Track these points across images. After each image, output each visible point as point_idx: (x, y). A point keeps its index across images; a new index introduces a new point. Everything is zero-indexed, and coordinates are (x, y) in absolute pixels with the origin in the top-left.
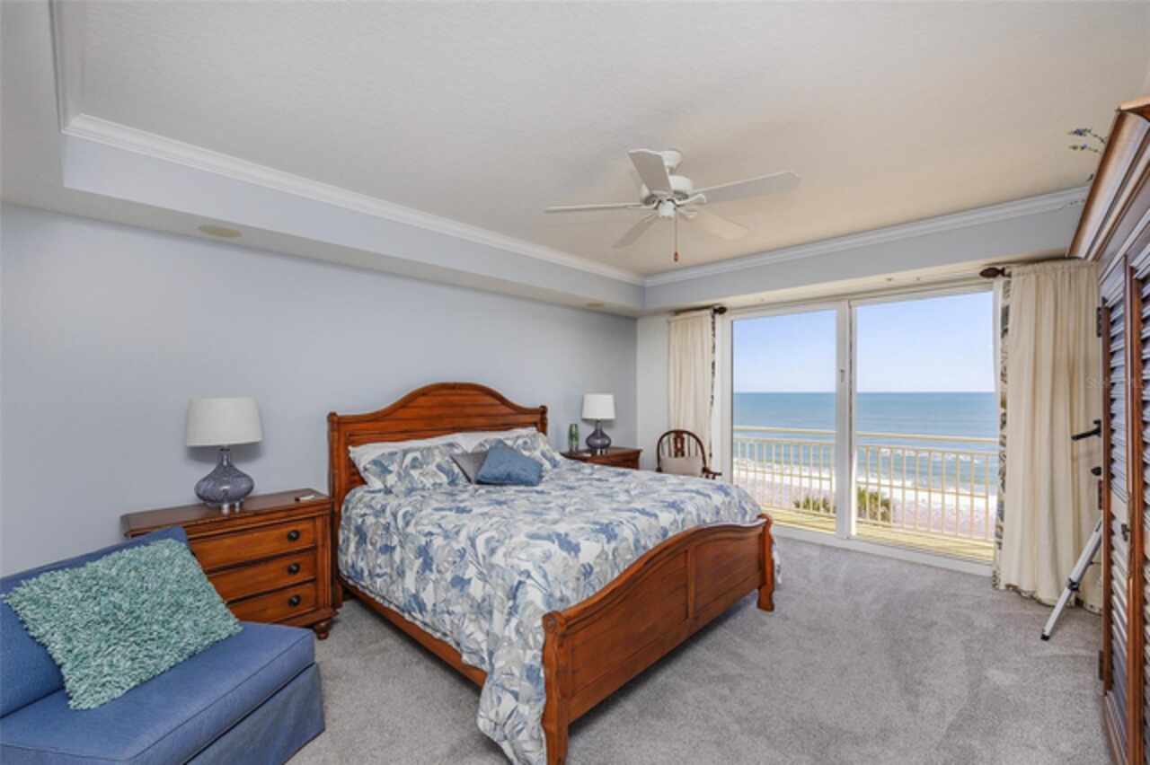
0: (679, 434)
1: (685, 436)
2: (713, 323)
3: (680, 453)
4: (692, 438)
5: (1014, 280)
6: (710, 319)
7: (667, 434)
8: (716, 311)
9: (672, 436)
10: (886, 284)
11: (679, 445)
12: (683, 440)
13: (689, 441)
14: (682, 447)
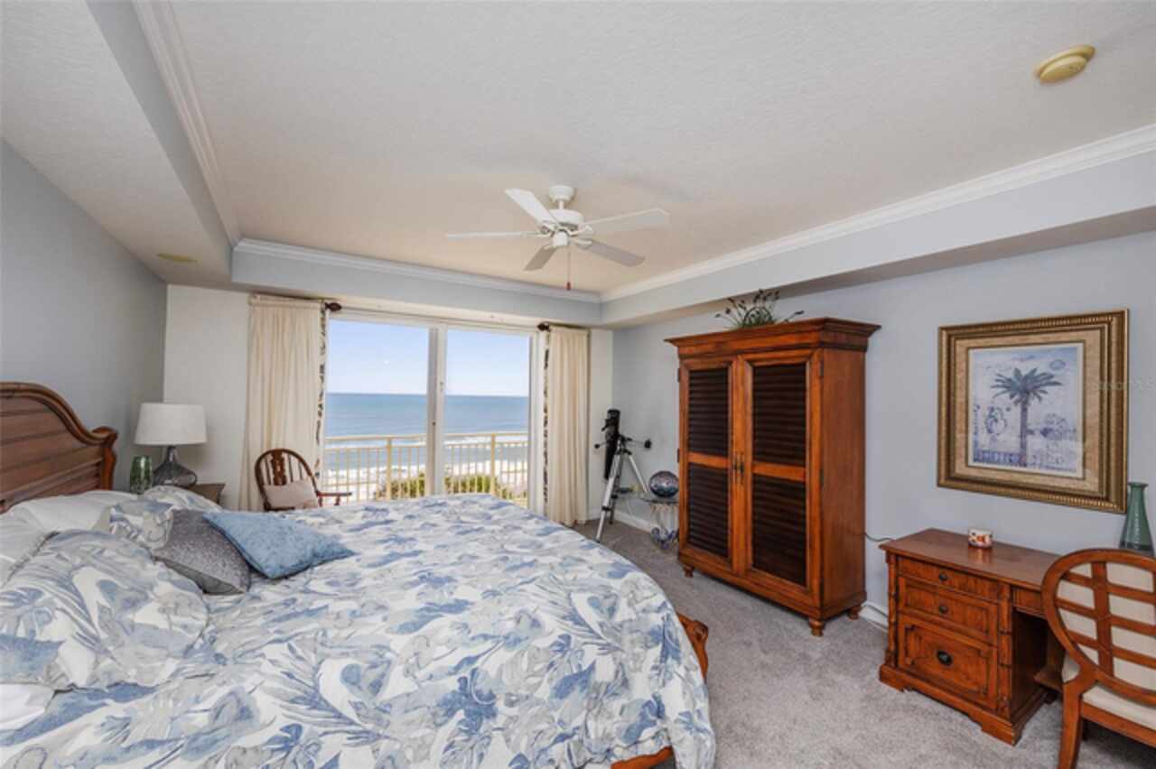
0: (277, 456)
1: (285, 456)
2: (323, 319)
3: (280, 480)
4: (292, 458)
5: (553, 335)
6: (319, 315)
7: (264, 456)
8: (328, 306)
9: (270, 457)
10: (490, 319)
11: (279, 469)
12: (282, 461)
13: (289, 459)
14: (283, 470)
